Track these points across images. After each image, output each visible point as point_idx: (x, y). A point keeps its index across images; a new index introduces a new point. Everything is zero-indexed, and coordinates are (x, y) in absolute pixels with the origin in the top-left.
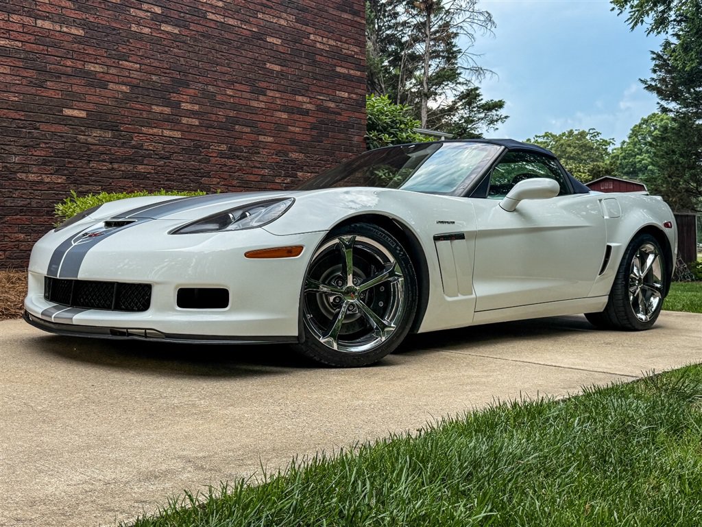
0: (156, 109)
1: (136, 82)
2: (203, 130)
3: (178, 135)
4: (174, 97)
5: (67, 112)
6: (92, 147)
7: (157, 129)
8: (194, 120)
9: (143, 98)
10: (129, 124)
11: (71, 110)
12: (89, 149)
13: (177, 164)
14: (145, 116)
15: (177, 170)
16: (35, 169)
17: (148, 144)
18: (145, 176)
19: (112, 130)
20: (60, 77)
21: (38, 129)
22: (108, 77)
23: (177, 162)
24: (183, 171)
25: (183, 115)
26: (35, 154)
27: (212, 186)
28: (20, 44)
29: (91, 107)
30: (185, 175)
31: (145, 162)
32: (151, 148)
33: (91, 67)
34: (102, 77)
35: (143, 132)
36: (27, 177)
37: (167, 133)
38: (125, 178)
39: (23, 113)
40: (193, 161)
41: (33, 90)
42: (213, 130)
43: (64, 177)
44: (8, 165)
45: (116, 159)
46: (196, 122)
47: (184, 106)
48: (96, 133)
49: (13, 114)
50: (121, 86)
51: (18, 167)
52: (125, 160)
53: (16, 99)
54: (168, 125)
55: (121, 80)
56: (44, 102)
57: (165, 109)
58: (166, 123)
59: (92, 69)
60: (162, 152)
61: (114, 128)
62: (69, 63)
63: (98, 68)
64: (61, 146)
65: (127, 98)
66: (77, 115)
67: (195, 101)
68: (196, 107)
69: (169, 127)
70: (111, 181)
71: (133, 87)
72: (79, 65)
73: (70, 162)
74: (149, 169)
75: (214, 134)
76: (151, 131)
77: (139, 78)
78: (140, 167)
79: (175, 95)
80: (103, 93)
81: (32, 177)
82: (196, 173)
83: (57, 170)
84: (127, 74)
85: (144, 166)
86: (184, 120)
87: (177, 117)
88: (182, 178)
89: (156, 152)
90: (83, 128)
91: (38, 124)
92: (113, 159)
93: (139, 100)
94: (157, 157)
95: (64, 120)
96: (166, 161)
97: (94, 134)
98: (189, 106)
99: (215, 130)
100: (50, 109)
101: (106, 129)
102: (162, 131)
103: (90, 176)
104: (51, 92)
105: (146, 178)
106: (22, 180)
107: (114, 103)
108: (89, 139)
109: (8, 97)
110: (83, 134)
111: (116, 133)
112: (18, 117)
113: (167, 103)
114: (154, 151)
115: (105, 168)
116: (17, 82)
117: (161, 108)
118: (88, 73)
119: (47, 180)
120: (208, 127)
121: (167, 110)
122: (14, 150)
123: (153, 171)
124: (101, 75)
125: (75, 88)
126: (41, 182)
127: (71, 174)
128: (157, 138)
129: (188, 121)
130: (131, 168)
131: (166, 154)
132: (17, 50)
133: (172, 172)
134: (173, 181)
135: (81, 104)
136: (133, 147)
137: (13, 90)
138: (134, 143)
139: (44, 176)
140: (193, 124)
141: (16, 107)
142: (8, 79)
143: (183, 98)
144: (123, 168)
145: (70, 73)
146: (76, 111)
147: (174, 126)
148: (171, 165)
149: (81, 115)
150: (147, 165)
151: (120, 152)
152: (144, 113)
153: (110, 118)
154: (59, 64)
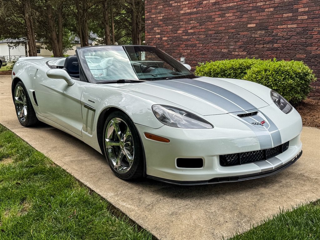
0: (285, 15)
1: (276, 5)
2: (310, 21)
3: (295, 26)
4: (295, 7)
5: (249, 26)
6: (256, 39)
7: (284, 25)
8: (305, 16)
9: (279, 12)
10: (272, 26)
11: (250, 25)
12: (256, 40)
13: (293, 41)
14: (279, 20)
15: (293, 44)
16: (237, 50)
17: (280, 33)
18: (277, 49)
19: (265, 30)
20: (248, 12)
21: (239, 35)
22: (265, 7)
23: (294, 40)
24: (296, 45)
25: (299, 15)
26: (238, 44)
27: (312, 51)
28: (236, 3)
29: (258, 21)
30: (297, 46)
31: (278, 42)
32: (281, 35)
33: (259, 4)
34: (263, 7)
35: (278, 28)
36: (235, 53)
37: (289, 26)
38: (268, 51)
39: (235, 29)
40: (303, 38)
41: (238, 20)
42: (316, 19)
43: (246, 52)
44: (230, 49)
45: (265, 43)
46: (306, 17)
47: (300, 10)
48: (259, 32)
49: (233, 31)
50: (270, 9)
51: (232, 50)
52: (269, 42)
53: (234, 24)
54: (291, 22)
55: (270, 6)
56: (242, 23)
57: (290, 14)
58: (290, 21)
59: (259, 5)
60: (287, 36)
61: (266, 29)
62: (251, 5)
63: (262, 4)
64: (246, 40)
65: (272, 13)
66: (252, 26)
67: (306, 6)
68: (307, 9)
69: (291, 23)
70: (262, 52)
71: (275, 7)
72: (254, 4)
73: (248, 46)
74: (280, 45)
75: (317, 21)
76: (282, 27)
77: (279, 2)
78: (275, 45)
79: (295, 6)
80: (263, 14)
81: (236, 53)
82: (303, 45)
83: (244, 50)
84: (273, 2)
85: (277, 44)
86: (299, 18)
87: (295, 17)
88: (296, 48)
89: (283, 37)
90: (254, 31)
91: (239, 33)
92: (264, 43)
93: (278, 13)
94: (284, 39)
95: (247, 29)
96: (288, 40)
97: (258, 33)
98: (303, 10)
99: (317, 19)
100: (244, 26)
101: (263, 30)
102: (287, 26)
103: (255, 51)
104: (244, 19)
105: (277, 50)
106: (233, 55)
107: (267, 18)
108: (256, 36)
109: (231, 25)
110: (254, 33)
111: (266, 31)
112: (234, 31)
113: (291, 11)
114: (282, 36)
115: (261, 47)
116: (234, 18)
117: (287, 14)
118: (257, 7)
119: (240, 54)
120: (313, 19)
121: (290, 15)
122: (232, 44)
123: (281, 46)
124: (263, 6)
125: (253, 15)
126: (239, 55)
127: (248, 51)
128: (285, 29)
129: (301, 18)
130: (271, 46)
131: (288, 37)
132: (235, 6)
133: (290, 46)
134: (291, 50)
135: (254, 21)
136: (273, 36)
137: (233, 22)
138: (274, 34)
139: (240, 52)
140: (304, 18)
141: (233, 28)
142: (232, 18)
143: (300, 6)
144: (268, 46)
145: (251, 9)
146: (252, 25)
147: (294, 21)
148: (290, 42)
149: (254, 26)
150: (278, 43)
151: (267, 39)
152: (279, 18)
153: (265, 24)
154: (248, 7)
